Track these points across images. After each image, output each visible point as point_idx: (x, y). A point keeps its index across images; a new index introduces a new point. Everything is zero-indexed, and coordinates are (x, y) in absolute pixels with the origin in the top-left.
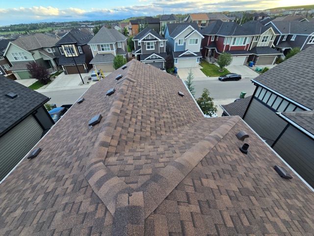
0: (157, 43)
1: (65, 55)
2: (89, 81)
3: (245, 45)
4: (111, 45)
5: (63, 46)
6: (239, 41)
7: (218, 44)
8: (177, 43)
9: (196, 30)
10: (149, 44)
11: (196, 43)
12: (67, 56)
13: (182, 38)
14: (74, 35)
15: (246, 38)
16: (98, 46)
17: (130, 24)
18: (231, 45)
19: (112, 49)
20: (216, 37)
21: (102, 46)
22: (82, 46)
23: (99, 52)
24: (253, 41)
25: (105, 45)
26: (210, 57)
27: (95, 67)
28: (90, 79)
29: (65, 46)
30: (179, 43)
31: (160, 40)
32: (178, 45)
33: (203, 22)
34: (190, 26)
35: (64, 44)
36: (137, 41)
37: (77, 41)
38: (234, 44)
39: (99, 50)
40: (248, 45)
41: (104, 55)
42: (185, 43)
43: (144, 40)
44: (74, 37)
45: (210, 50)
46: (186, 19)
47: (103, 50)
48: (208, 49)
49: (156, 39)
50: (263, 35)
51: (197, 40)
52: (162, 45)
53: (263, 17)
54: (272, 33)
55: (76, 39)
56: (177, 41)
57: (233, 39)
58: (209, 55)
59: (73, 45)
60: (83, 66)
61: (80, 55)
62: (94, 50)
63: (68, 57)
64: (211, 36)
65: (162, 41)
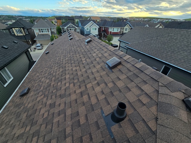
0: (75, 29)
1: (15, 35)
2: (34, 50)
3: (118, 32)
4: (48, 29)
5: (13, 29)
6: (116, 30)
7: (106, 31)
8: (86, 30)
9: (95, 24)
10: (70, 29)
11: (96, 30)
12: (16, 35)
13: (88, 27)
14: (21, 23)
15: (118, 29)
16: (39, 29)
17: (56, 19)
18: (112, 32)
19: (48, 32)
20: (105, 27)
21: (42, 30)
22: (27, 29)
23: (40, 33)
24: (122, 30)
25: (44, 29)
26: (103, 37)
27: (37, 42)
28: (35, 49)
29: (15, 29)
30: (87, 30)
31: (77, 28)
32: (87, 31)
33: (98, 21)
34: (92, 21)
35: (14, 28)
36: (63, 28)
37: (24, 26)
38: (113, 31)
39: (40, 32)
40: (119, 32)
41: (43, 35)
42: (90, 30)
43: (68, 27)
44: (21, 24)
45: (103, 34)
46: (89, 19)
47: (42, 32)
48: (102, 34)
49: (74, 27)
50: (125, 28)
51: (96, 28)
52: (78, 30)
53: (126, 21)
54: (129, 27)
55: (23, 25)
56: (86, 29)
57: (113, 29)
58: (102, 36)
59: (22, 29)
60: (29, 41)
61: (26, 34)
62: (36, 32)
63: (18, 36)
64: (102, 27)
65: (78, 28)
